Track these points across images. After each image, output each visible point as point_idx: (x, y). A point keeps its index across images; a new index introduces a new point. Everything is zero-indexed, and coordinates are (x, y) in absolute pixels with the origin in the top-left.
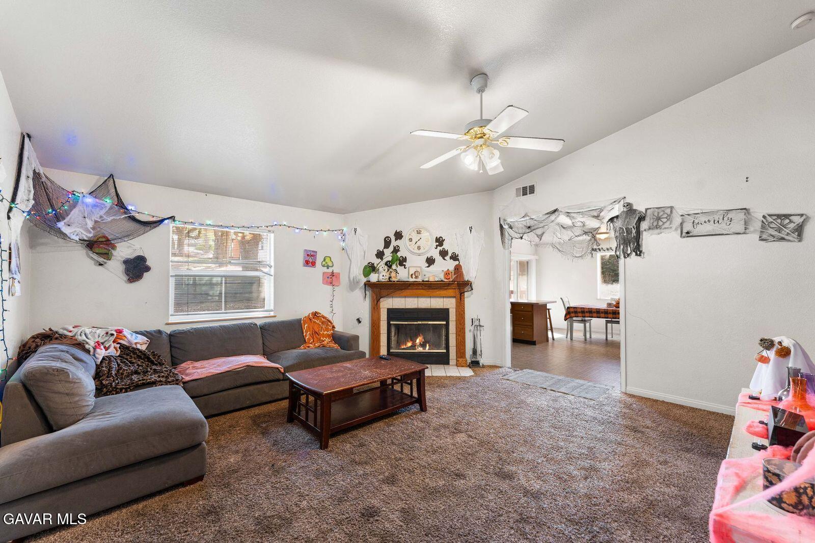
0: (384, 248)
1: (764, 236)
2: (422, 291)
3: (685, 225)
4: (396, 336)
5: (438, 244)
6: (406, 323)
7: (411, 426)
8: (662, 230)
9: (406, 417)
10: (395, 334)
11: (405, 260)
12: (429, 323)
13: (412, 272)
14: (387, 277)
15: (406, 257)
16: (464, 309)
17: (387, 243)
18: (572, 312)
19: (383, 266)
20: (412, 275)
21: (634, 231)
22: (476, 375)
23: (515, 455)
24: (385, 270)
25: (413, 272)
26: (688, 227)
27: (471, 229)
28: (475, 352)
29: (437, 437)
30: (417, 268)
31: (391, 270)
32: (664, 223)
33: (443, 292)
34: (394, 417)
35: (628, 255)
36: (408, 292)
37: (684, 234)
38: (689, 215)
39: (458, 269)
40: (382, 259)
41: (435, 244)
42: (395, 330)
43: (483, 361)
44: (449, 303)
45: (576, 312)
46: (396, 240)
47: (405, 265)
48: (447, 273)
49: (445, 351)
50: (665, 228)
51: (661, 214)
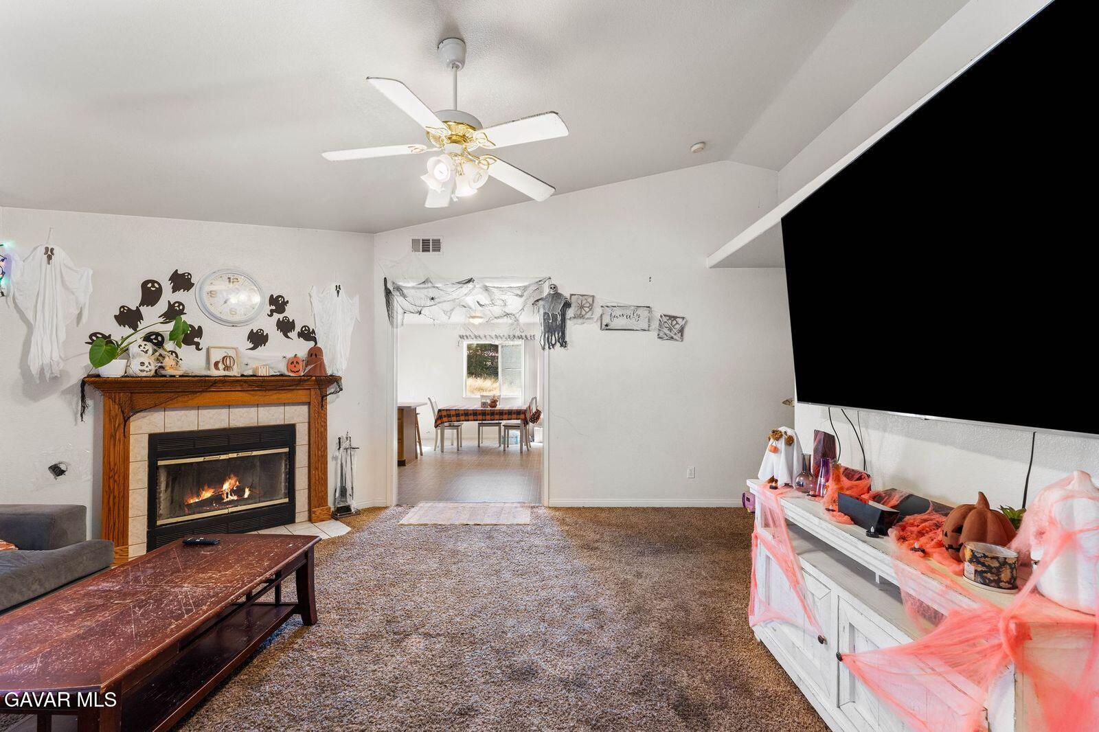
0: (142, 304)
1: (661, 334)
2: (240, 394)
3: (604, 317)
4: (169, 490)
5: (274, 308)
6: (201, 459)
7: (308, 665)
8: (584, 321)
9: (282, 650)
10: (167, 486)
11: (199, 332)
12: (255, 453)
13: (216, 356)
14: (153, 368)
15: (200, 327)
16: (326, 423)
17: (150, 294)
18: (445, 416)
19: (140, 341)
20: (216, 364)
21: (559, 318)
22: (356, 529)
23: (509, 635)
24: (146, 352)
25: (219, 358)
26: (606, 320)
27: (338, 289)
28: (343, 491)
29: (375, 662)
30: (227, 351)
31: (161, 351)
32: (587, 313)
33: (285, 396)
34: (255, 661)
35: (553, 345)
36: (207, 397)
37: (603, 326)
38: (607, 307)
39: (315, 354)
40: (135, 327)
41: (268, 308)
42: (168, 478)
43: (355, 503)
44: (296, 415)
45: (449, 416)
46: (175, 289)
47: (197, 345)
48: (293, 362)
49: (287, 500)
50: (588, 318)
51: (584, 302)
